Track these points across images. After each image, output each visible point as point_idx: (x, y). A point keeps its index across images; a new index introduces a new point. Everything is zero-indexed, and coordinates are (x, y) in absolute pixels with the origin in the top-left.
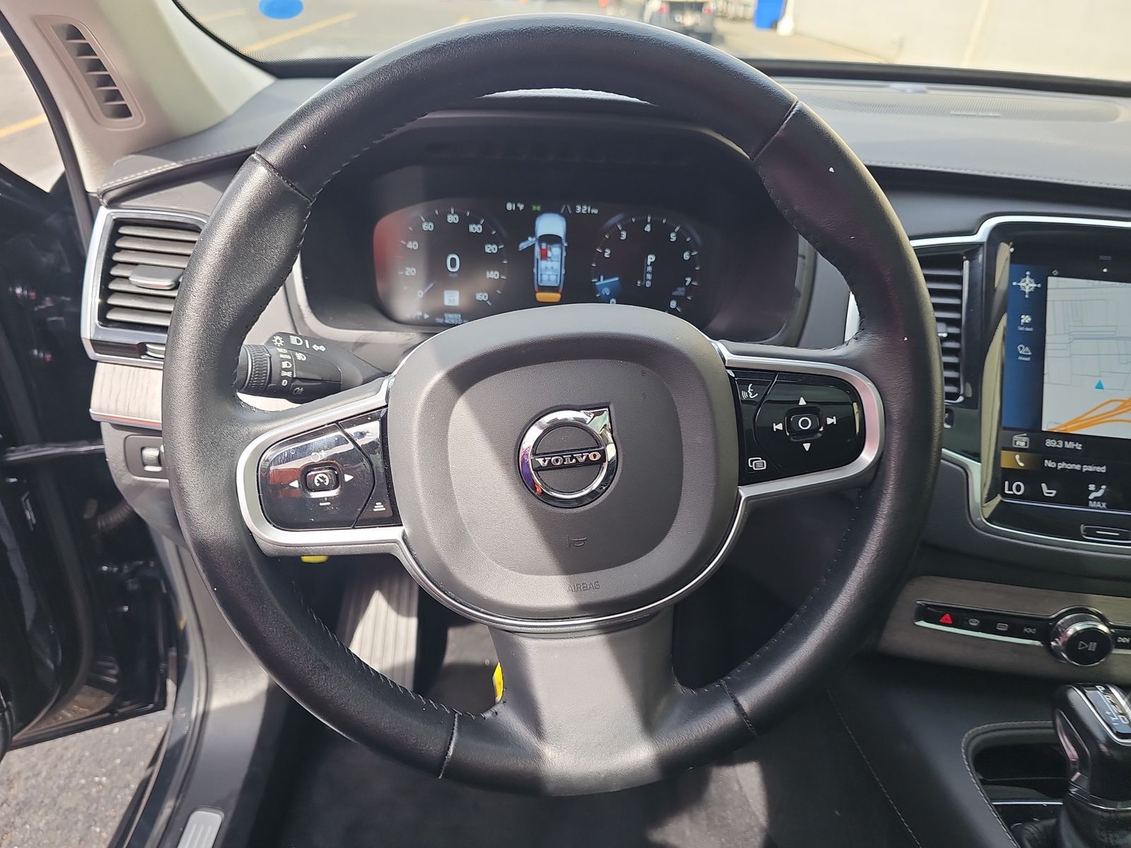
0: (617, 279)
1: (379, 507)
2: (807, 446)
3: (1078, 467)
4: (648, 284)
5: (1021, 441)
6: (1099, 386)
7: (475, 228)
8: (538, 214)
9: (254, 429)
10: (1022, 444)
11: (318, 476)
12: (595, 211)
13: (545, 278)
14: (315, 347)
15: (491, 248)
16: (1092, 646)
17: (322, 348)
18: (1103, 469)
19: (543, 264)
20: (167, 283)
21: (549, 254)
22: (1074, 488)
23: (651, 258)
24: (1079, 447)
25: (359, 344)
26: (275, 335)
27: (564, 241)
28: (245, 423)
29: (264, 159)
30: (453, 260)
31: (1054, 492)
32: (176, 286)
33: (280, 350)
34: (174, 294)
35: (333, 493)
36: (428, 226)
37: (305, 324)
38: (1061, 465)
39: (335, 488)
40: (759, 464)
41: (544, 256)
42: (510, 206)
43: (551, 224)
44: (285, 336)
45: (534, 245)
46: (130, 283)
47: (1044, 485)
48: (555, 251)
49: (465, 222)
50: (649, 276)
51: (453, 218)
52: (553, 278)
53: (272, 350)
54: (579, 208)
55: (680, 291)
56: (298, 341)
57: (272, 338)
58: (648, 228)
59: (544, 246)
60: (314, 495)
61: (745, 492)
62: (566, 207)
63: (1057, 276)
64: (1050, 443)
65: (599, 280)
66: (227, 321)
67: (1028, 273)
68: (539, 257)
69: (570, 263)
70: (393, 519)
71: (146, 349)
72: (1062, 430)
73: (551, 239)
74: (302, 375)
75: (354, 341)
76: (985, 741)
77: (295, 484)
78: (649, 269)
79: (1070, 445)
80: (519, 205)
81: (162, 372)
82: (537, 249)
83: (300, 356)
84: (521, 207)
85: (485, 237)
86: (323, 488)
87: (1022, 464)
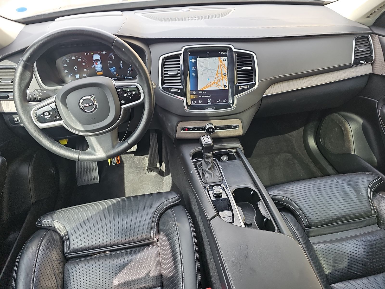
0: (115, 67)
1: (58, 118)
2: (131, 98)
3: (205, 96)
4: (122, 68)
5: (194, 93)
6: (208, 80)
7: (79, 60)
8: (93, 54)
9: (33, 107)
10: (195, 94)
11: (46, 113)
12: (106, 53)
13: (98, 69)
14: (44, 91)
15: (84, 64)
16: (211, 130)
17: (46, 91)
18: (210, 96)
19: (97, 66)
20: (10, 81)
21: (98, 64)
22: (205, 101)
23: (121, 62)
24: (205, 92)
25: (55, 90)
26: (35, 90)
27: (100, 60)
28: (30, 106)
29: (23, 60)
30: (76, 68)
31: (201, 102)
32: (12, 82)
33: (36, 93)
34: (12, 84)
35: (50, 116)
36: (68, 61)
37: (42, 87)
38: (202, 96)
39: (49, 115)
40: (123, 102)
42: (86, 54)
43: (96, 57)
44: (37, 90)
46: (1, 83)
47: (199, 101)
48: (99, 63)
49: (76, 59)
50: (122, 66)
51: (73, 58)
52: (100, 69)
53: (35, 93)
54: (102, 52)
55: (130, 69)
56: (40, 91)
57: (34, 90)
59: (96, 62)
60: (46, 117)
61: (123, 107)
62: (99, 53)
63: (199, 58)
64: (200, 92)
65: (111, 68)
66: (23, 89)
67: (193, 58)
68: (95, 65)
69: (103, 65)
70: (61, 119)
71: (9, 97)
72: (202, 90)
73: (97, 60)
74: (42, 97)
75: (54, 89)
76: (196, 151)
77: (42, 115)
78: (121, 64)
79: (204, 92)
81: (14, 101)
83: (41, 94)
84: (89, 54)
85: (82, 62)
86: (47, 115)
87: (195, 97)
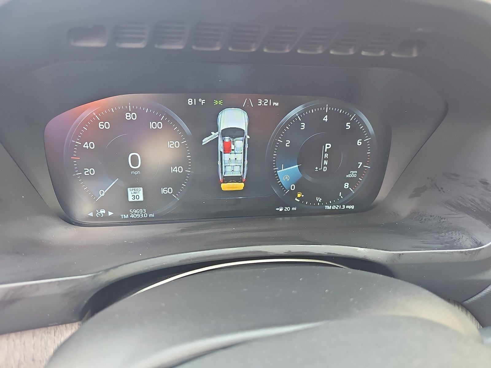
0: (297, 166)
4: (325, 169)
8: (222, 108)
12: (276, 104)
13: (229, 169)
15: (173, 144)
19: (226, 157)
21: (232, 147)
23: (328, 146)
27: (246, 134)
41: (228, 149)
42: (190, 102)
43: (233, 118)
45: (218, 138)
48: (239, 144)
50: (326, 162)
52: (237, 169)
54: (260, 101)
55: (353, 174)
58: (326, 119)
59: (227, 139)
62: (248, 100)
65: (280, 168)
68: (222, 150)
73: (233, 133)
78: (326, 156)
80: (200, 100)
82: (220, 143)
